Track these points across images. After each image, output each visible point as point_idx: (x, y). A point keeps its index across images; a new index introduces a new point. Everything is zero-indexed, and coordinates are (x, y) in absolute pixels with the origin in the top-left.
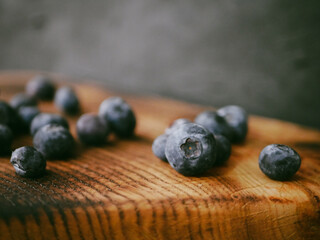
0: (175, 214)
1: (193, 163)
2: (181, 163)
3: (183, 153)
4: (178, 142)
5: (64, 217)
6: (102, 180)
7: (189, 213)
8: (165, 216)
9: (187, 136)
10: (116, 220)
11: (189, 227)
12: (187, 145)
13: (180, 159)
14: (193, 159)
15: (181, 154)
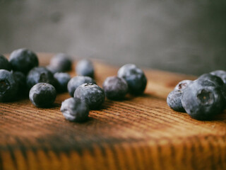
1: (208, 109)
2: (197, 109)
3: (200, 102)
4: (194, 93)
6: (135, 123)
9: (201, 88)
12: (203, 95)
13: (197, 107)
14: (208, 105)
15: (197, 102)
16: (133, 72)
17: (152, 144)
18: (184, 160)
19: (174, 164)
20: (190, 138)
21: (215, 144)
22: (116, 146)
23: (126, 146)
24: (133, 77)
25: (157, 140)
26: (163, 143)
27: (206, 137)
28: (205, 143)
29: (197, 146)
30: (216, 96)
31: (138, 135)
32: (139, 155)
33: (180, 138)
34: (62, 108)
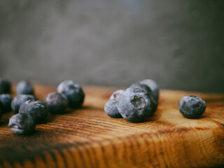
0: (139, 145)
1: (140, 113)
2: (132, 114)
3: (133, 106)
4: (128, 99)
5: (63, 156)
7: (147, 143)
8: (132, 146)
9: (134, 94)
10: (99, 153)
11: (148, 152)
12: (135, 100)
13: (131, 111)
14: (140, 109)
15: (132, 106)
16: (72, 87)
17: (96, 145)
18: (125, 157)
19: (117, 161)
20: (128, 138)
21: (150, 140)
22: (65, 151)
23: (73, 150)
24: (71, 92)
25: (100, 142)
26: (106, 144)
27: (142, 136)
28: (141, 140)
29: (135, 143)
30: (147, 100)
31: (83, 140)
32: (85, 156)
33: (120, 138)
34: (10, 123)
